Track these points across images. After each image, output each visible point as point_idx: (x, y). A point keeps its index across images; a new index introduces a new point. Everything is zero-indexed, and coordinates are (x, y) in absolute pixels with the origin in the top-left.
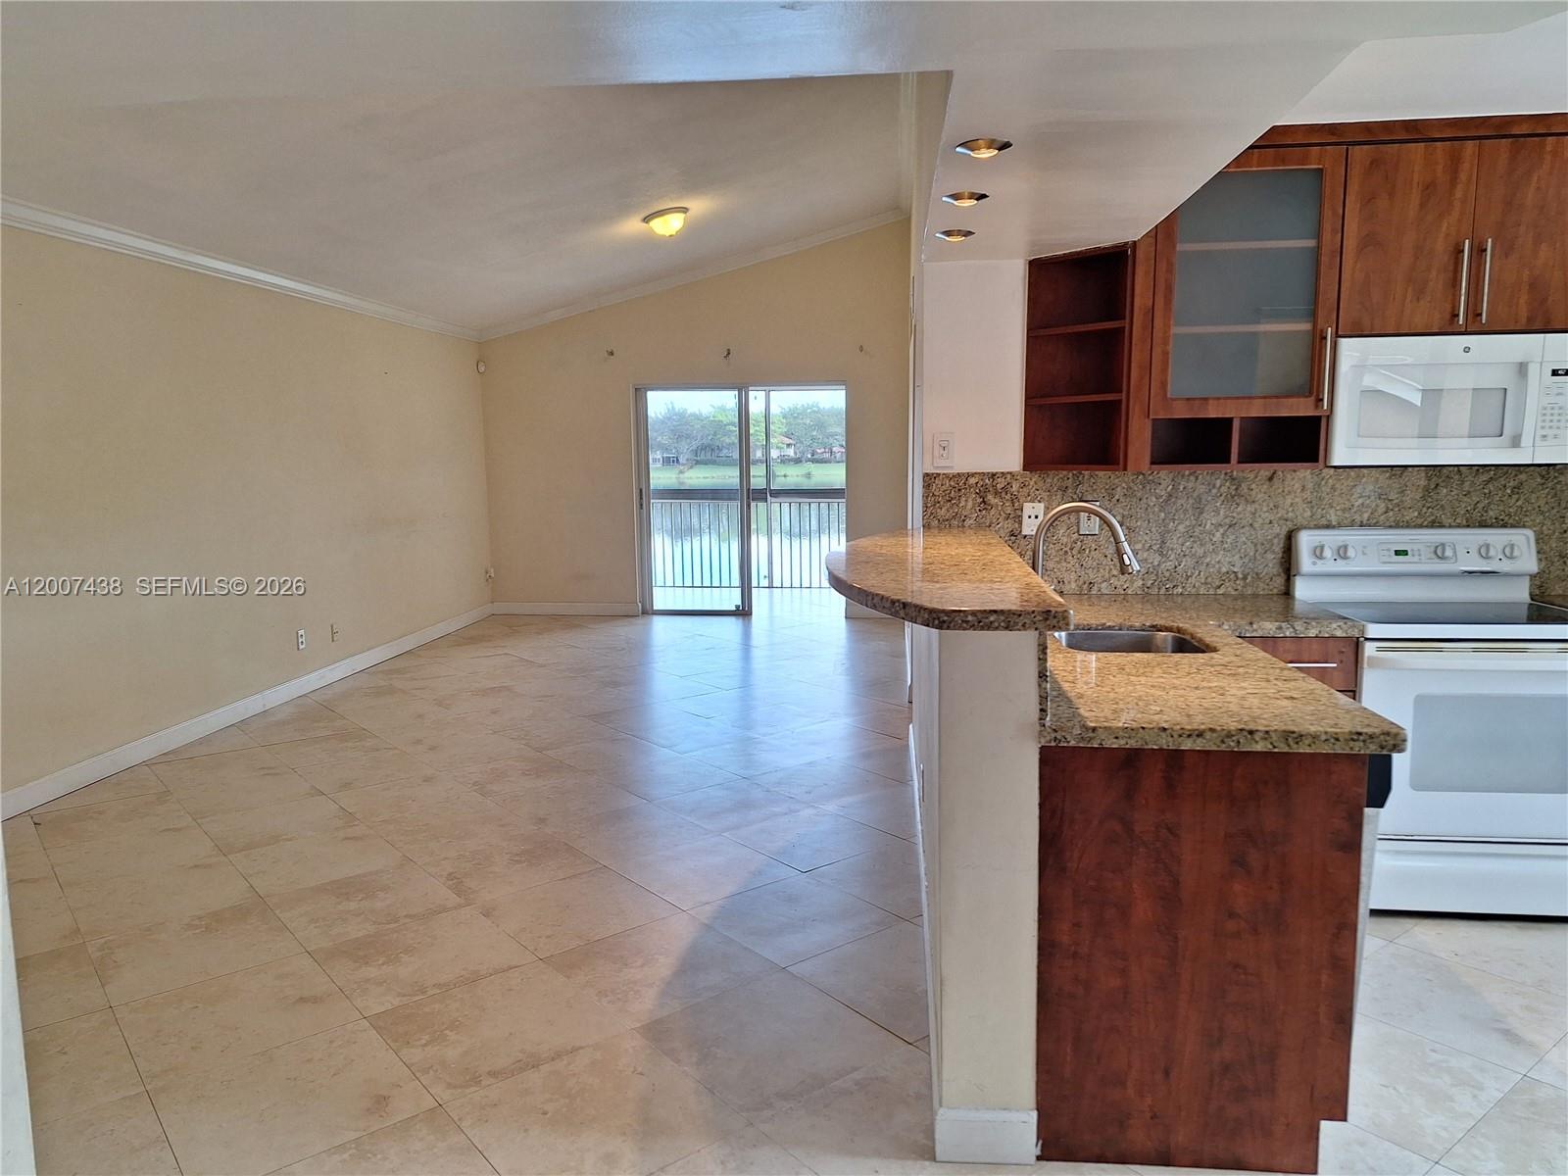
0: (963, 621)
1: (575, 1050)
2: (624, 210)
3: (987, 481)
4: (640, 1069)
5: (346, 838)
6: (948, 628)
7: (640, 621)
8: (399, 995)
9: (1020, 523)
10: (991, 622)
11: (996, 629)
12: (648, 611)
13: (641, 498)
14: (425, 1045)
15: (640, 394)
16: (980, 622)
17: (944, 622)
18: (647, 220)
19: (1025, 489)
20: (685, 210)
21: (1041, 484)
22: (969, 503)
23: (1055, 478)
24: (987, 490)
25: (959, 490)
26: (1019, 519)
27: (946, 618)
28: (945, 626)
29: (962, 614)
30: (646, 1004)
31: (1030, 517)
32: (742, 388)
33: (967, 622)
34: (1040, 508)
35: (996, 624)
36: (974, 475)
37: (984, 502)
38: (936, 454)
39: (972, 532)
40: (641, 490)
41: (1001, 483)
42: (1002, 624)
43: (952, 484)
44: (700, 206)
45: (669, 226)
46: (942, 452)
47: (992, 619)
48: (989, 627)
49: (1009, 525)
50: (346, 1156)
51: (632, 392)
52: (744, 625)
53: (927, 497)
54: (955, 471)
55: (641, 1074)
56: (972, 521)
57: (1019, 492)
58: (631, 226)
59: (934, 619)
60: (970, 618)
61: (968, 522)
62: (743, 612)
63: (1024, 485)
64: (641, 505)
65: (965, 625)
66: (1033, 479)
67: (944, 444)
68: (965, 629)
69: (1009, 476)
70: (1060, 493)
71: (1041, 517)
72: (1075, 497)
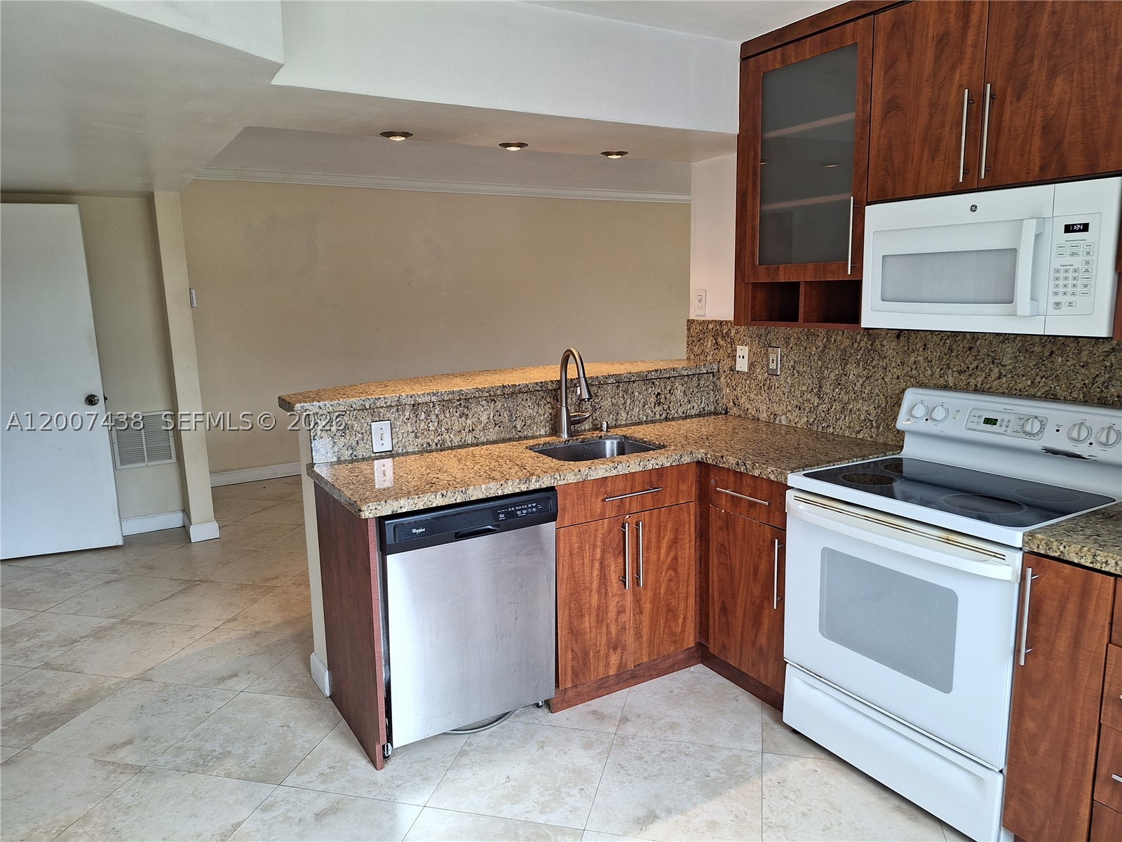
3: (718, 327)
9: (735, 361)
19: (737, 335)
21: (745, 331)
23: (755, 328)
24: (718, 334)
25: (704, 333)
26: (734, 358)
31: (740, 357)
34: (746, 350)
36: (711, 322)
37: (717, 343)
38: (696, 306)
41: (725, 329)
43: (701, 328)
46: (699, 305)
49: (730, 362)
53: (689, 337)
54: (703, 319)
57: (734, 337)
63: (737, 332)
67: (699, 298)
69: (729, 324)
70: (757, 339)
71: (746, 357)
72: (766, 343)
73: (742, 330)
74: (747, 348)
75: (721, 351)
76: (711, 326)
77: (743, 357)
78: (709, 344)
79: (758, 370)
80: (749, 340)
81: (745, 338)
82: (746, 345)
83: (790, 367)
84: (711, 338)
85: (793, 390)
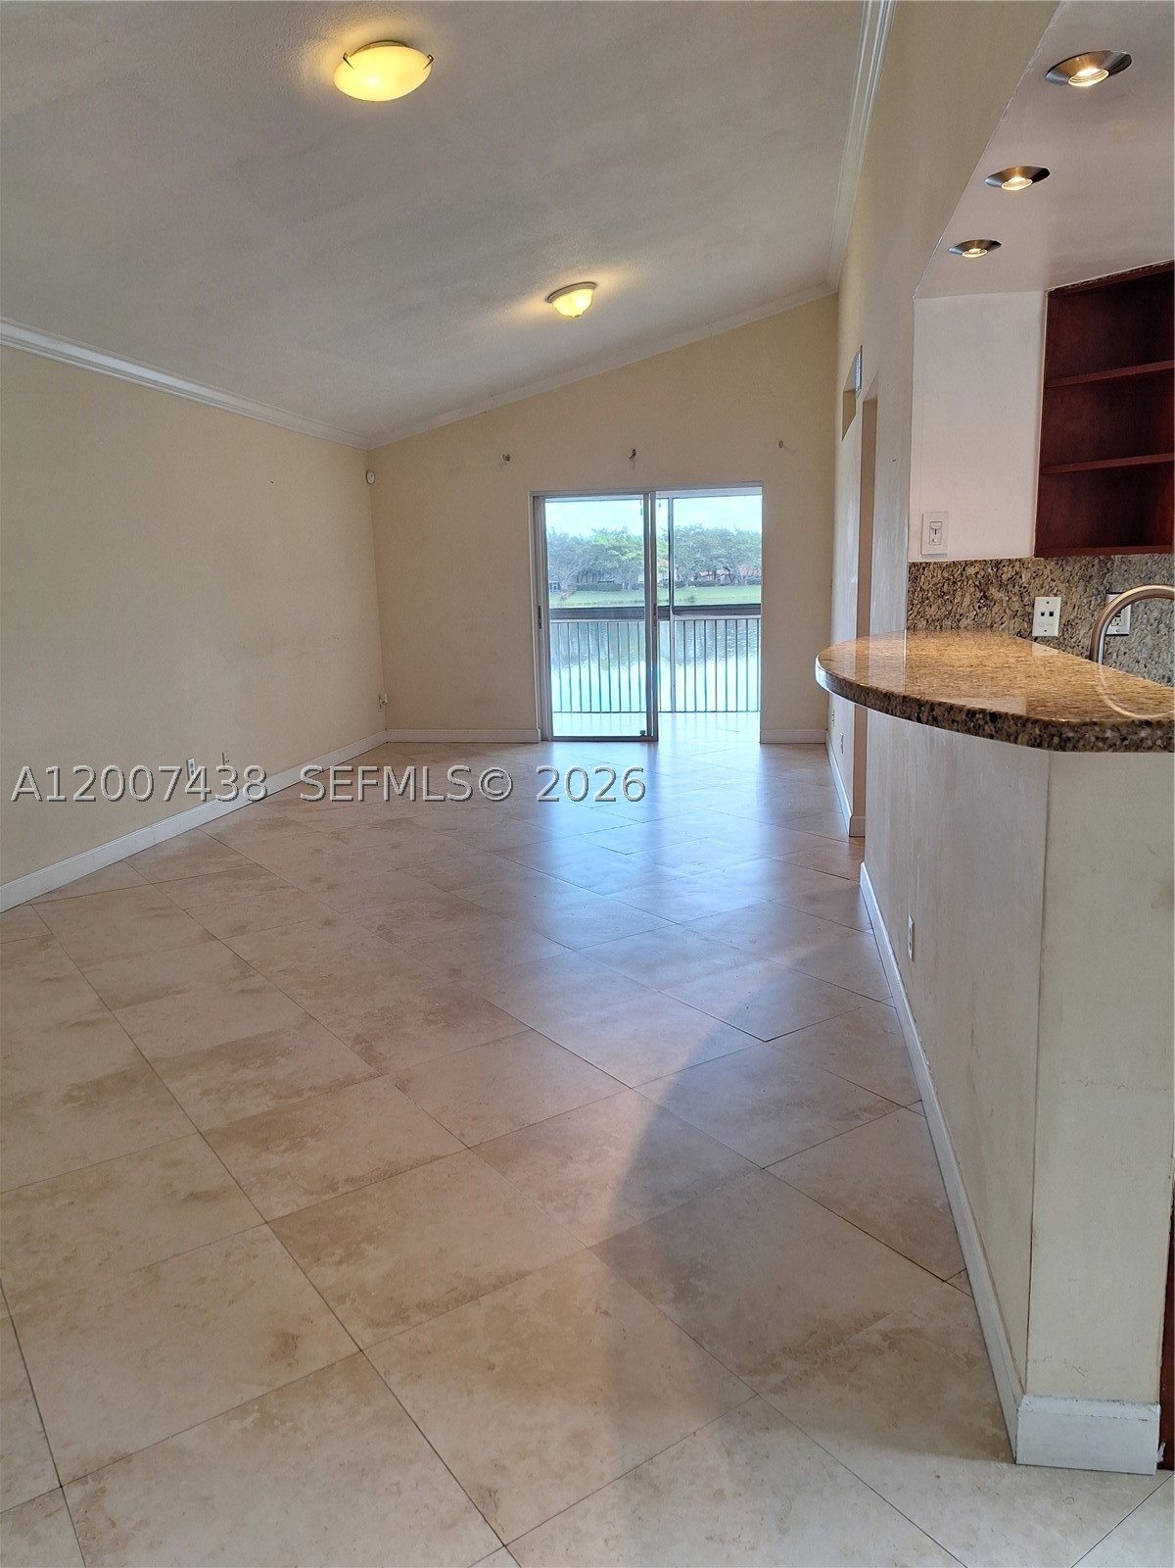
0: (1097, 738)
1: (521, 1275)
2: (525, 286)
3: (990, 571)
4: (604, 1306)
5: (243, 991)
6: (1074, 748)
7: (539, 748)
8: (306, 1192)
9: (1031, 622)
10: (1142, 740)
11: (1150, 749)
12: (548, 738)
13: (540, 617)
14: (340, 1263)
15: (537, 501)
16: (1124, 739)
17: (1069, 739)
18: (550, 298)
19: (1037, 579)
20: (592, 285)
21: (1058, 572)
22: (967, 598)
23: (1075, 566)
24: (989, 583)
25: (954, 583)
26: (1029, 618)
27: (1071, 734)
28: (1070, 745)
29: (1097, 728)
30: (600, 1212)
31: (1043, 614)
32: (648, 494)
33: (1105, 740)
34: (1055, 603)
35: (1150, 742)
36: (972, 563)
37: (985, 596)
38: (926, 539)
39: (968, 634)
40: (539, 608)
41: (1007, 573)
42: (1159, 742)
43: (946, 575)
44: (609, 280)
45: (574, 304)
46: (933, 536)
47: (1143, 734)
48: (1138, 746)
49: (1017, 624)
50: (247, 1423)
51: (529, 500)
52: (650, 751)
53: (914, 593)
54: (949, 559)
55: (606, 1313)
56: (969, 621)
57: (1029, 583)
58: (534, 307)
59: (1053, 735)
60: (1109, 734)
61: (964, 622)
62: (649, 738)
63: (1036, 575)
64: (540, 624)
65: (1101, 745)
66: (1049, 567)
67: (935, 526)
68: (1100, 750)
69: (1017, 564)
70: (1082, 583)
71: (1057, 614)
72: (1102, 588)
73: (1047, 572)
74: (1059, 599)
75: (995, 609)
76: (971, 571)
77: (1051, 614)
78: (967, 600)
79: (1082, 632)
80: (1062, 587)
81: (1053, 584)
82: (1056, 595)
83: (1152, 621)
84: (972, 589)
85: (1156, 654)
